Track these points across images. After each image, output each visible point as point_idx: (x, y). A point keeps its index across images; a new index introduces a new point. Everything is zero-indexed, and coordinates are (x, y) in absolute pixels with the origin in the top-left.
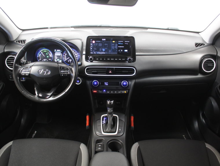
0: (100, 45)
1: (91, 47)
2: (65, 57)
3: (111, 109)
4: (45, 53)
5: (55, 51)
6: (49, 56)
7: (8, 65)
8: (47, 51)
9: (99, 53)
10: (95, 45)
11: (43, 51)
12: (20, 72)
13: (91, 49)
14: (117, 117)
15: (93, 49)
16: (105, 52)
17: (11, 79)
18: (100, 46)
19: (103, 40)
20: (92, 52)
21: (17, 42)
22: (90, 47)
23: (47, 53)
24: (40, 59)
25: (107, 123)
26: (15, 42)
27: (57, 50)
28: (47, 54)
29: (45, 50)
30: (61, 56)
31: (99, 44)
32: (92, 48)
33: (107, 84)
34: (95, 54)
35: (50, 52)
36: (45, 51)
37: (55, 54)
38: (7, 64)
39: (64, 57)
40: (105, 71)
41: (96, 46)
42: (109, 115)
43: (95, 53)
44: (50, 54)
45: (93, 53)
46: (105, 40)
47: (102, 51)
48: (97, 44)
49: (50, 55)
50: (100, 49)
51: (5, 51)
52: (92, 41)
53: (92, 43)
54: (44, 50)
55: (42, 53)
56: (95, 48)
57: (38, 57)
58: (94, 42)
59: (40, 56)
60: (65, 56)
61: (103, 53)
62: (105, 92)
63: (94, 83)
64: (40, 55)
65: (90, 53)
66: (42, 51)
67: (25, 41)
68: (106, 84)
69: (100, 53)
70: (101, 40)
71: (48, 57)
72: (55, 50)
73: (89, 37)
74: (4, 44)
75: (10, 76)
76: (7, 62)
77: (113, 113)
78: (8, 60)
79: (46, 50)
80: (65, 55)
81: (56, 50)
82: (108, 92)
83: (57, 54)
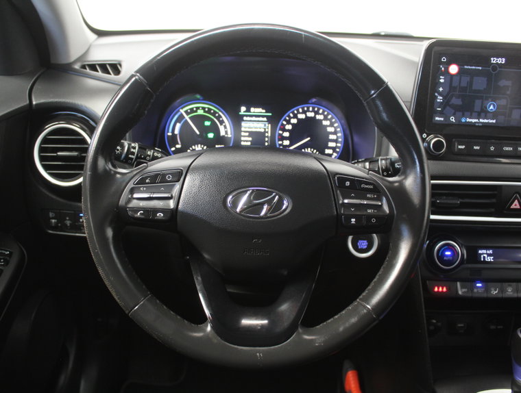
0: (480, 83)
1: (440, 94)
2: (286, 138)
4: (198, 120)
5: (242, 113)
6: (217, 131)
7: (46, 168)
8: (209, 111)
9: (468, 120)
10: (455, 83)
11: (192, 109)
12: (122, 201)
13: (440, 99)
15: (445, 104)
16: (494, 115)
17: (55, 228)
18: (479, 91)
19: (494, 60)
20: (441, 114)
21: (84, 67)
22: (435, 90)
23: (209, 119)
24: (178, 146)
26: (77, 66)
27: (252, 109)
28: (207, 123)
29: (201, 107)
30: (265, 132)
31: (476, 79)
32: (444, 98)
33: (489, 255)
34: (452, 124)
35: (224, 118)
36: (200, 112)
37: (243, 124)
38: (42, 159)
39: (283, 138)
40: (494, 200)
41: (463, 89)
43: (453, 119)
44: (222, 122)
45: (447, 118)
46: (502, 61)
47: (483, 113)
48: (465, 81)
49: (222, 129)
50: (478, 103)
51: (34, 103)
52: (449, 63)
53: (447, 73)
54: (198, 108)
55: (187, 118)
56: (458, 97)
57: (170, 134)
58: (454, 69)
59: (177, 132)
60: (286, 134)
61: (486, 121)
62: (480, 291)
63: (443, 255)
64: (178, 126)
65: (432, 118)
66: (186, 112)
67: (120, 65)
68: (486, 255)
69: (474, 121)
70: (485, 61)
71: (211, 135)
72: (243, 109)
73: (436, 49)
74: (31, 74)
75: (51, 215)
76: (41, 150)
78: (45, 141)
79: (203, 108)
80: (284, 130)
81: (248, 110)
82: (494, 292)
83: (251, 124)
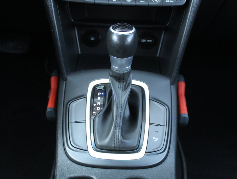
3: (124, 61)
14: (142, 89)
25: (108, 111)
42: (117, 84)
77: (131, 76)
